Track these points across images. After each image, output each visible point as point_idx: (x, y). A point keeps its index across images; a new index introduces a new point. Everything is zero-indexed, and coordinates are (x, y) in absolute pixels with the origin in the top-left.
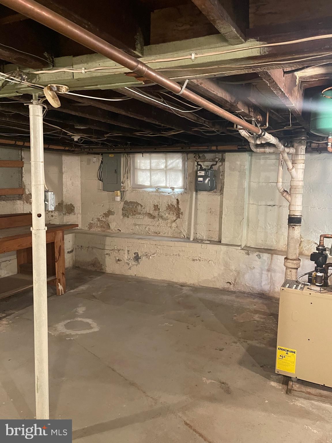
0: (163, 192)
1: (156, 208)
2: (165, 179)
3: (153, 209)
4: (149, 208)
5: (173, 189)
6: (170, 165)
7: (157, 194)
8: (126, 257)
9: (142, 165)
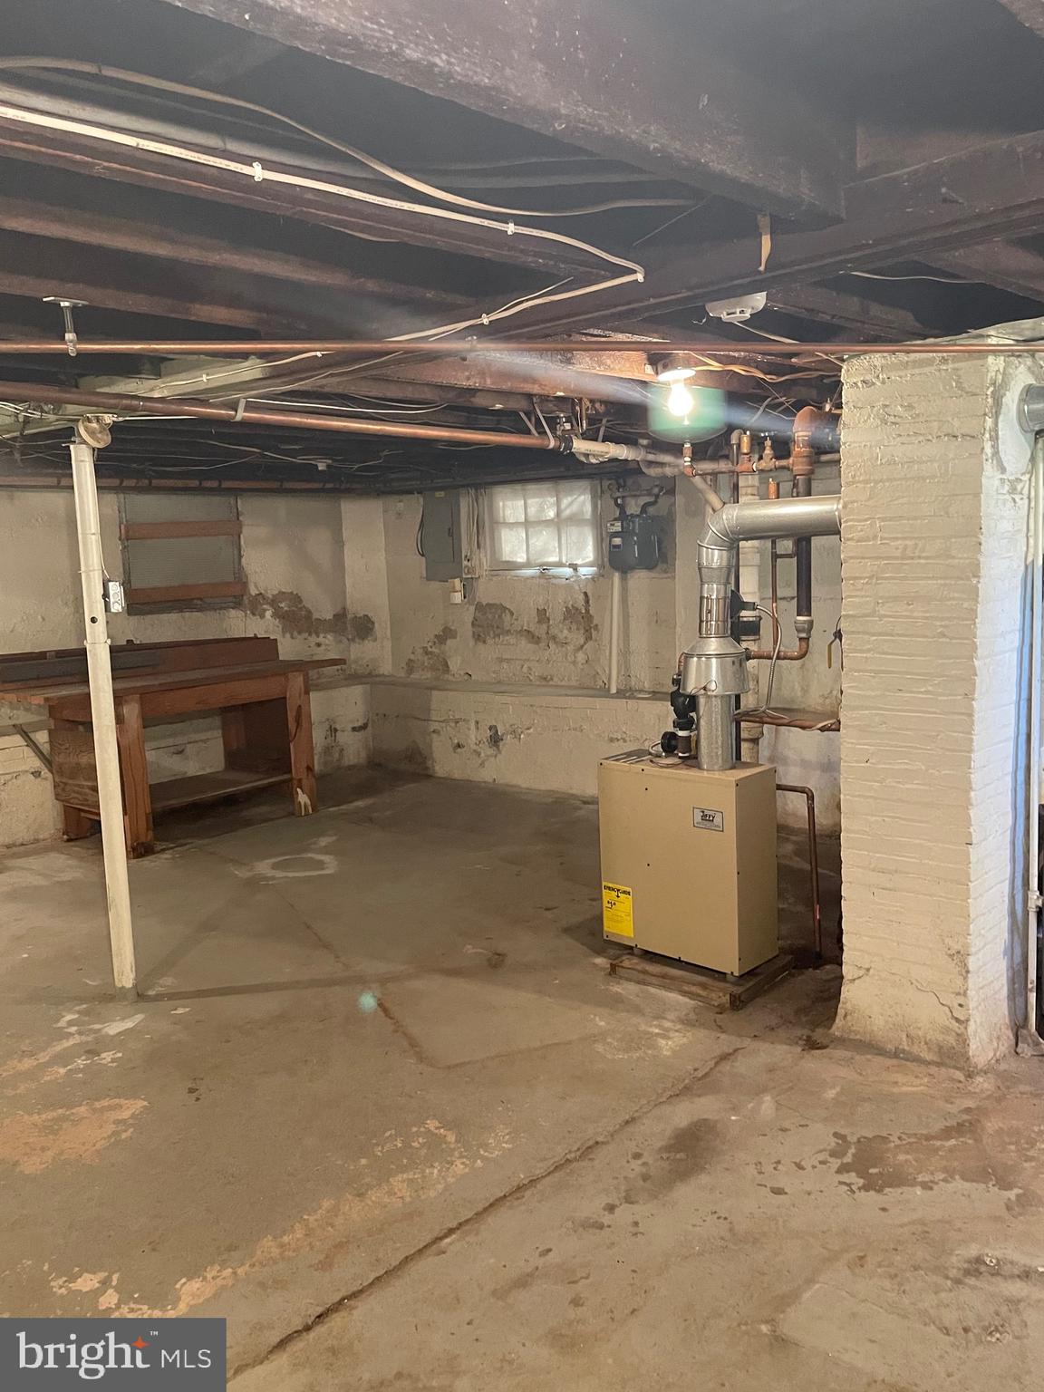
0: (554, 577)
1: (542, 615)
2: (557, 545)
3: (536, 620)
4: (528, 620)
5: (574, 567)
6: (566, 508)
7: (542, 581)
8: (473, 737)
9: (508, 512)
